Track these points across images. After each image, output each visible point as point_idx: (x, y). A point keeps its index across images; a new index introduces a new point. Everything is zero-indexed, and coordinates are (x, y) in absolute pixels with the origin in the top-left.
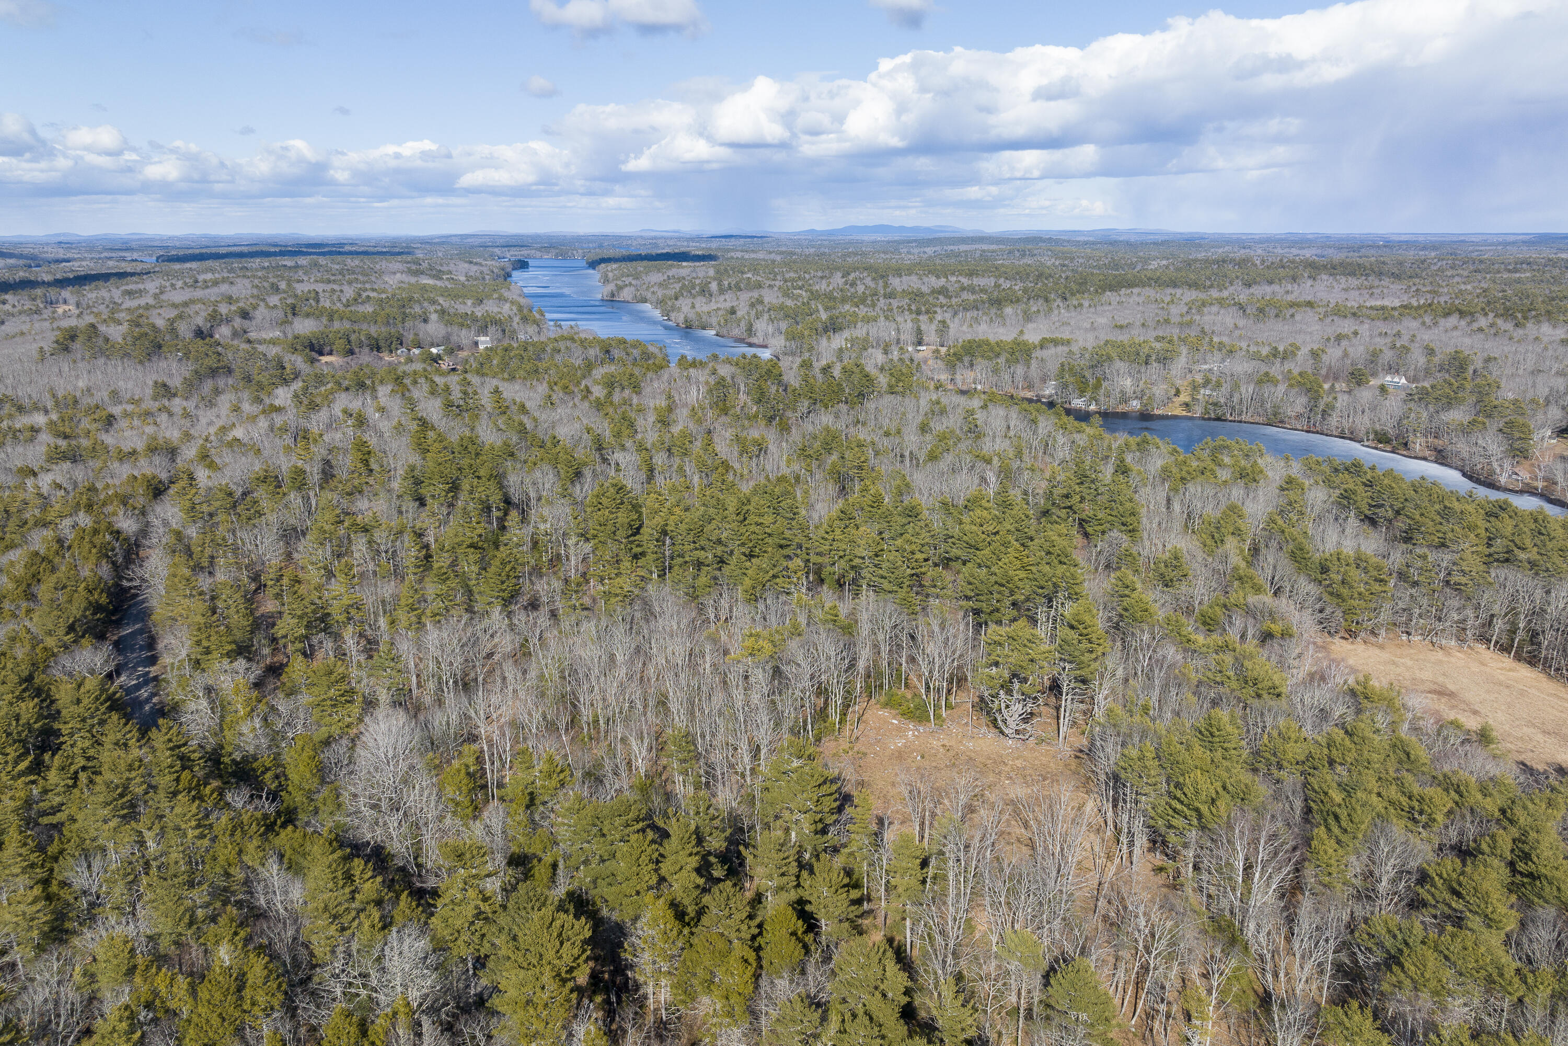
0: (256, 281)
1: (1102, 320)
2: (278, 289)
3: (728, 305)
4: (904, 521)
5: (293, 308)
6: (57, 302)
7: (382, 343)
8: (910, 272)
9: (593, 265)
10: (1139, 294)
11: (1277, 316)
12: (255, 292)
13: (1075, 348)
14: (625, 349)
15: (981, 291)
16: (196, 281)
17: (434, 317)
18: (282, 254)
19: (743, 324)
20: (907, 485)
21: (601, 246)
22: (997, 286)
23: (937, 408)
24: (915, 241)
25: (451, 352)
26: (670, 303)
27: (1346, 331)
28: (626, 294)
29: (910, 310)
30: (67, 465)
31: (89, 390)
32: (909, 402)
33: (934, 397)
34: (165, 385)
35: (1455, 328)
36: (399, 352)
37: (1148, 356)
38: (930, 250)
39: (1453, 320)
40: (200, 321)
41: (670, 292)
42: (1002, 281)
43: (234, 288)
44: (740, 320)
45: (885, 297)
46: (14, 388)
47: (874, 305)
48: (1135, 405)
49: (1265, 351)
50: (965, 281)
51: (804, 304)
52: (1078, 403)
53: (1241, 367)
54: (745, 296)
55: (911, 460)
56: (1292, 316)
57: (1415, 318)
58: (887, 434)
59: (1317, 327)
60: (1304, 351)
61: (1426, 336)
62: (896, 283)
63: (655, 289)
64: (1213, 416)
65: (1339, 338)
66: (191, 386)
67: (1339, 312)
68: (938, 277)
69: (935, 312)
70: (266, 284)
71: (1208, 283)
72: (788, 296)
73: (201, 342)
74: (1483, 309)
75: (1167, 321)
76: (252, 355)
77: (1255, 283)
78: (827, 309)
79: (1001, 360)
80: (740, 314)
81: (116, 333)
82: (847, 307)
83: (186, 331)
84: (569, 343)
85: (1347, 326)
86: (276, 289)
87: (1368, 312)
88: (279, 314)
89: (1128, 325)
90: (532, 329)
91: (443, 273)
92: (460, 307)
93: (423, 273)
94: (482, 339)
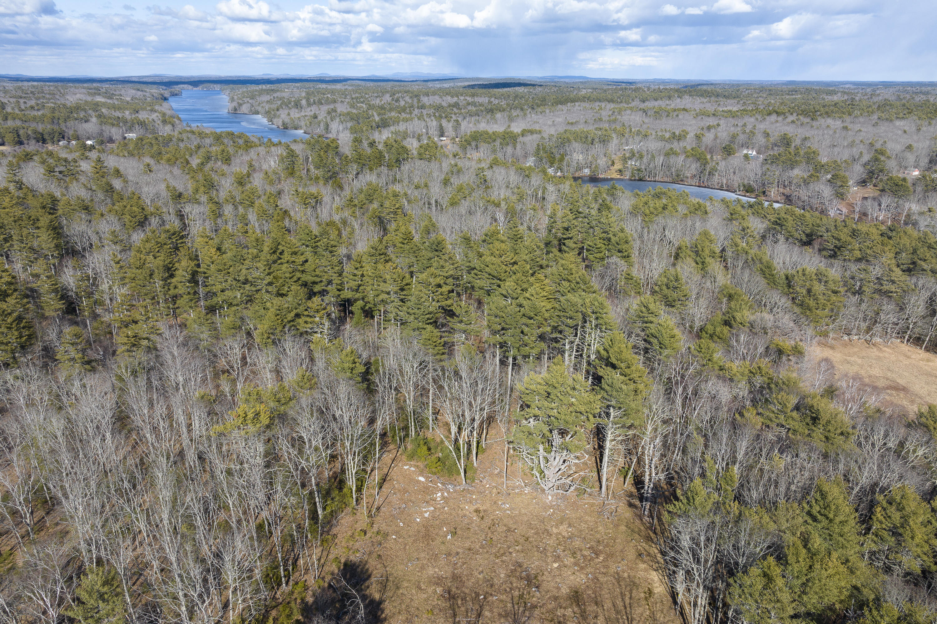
1: (559, 120)
3: (312, 113)
4: (430, 255)
7: (46, 137)
8: (434, 94)
10: (579, 106)
11: (668, 116)
13: (546, 136)
14: (232, 139)
15: (480, 105)
19: (322, 125)
20: (433, 225)
22: (490, 102)
23: (455, 169)
25: (102, 143)
26: (273, 113)
27: (711, 124)
28: (245, 109)
29: (434, 116)
32: (434, 165)
33: (453, 162)
35: (777, 121)
36: (61, 143)
37: (593, 140)
39: (774, 117)
41: (274, 106)
42: (493, 99)
44: (320, 122)
45: (418, 108)
47: (411, 113)
48: (587, 172)
49: (667, 135)
50: (469, 99)
51: (364, 111)
52: (550, 171)
53: (653, 145)
54: (325, 108)
55: (436, 206)
56: (677, 116)
57: (751, 116)
58: (417, 187)
59: (694, 122)
60: (691, 135)
61: (762, 126)
62: (425, 100)
63: (264, 104)
64: (637, 178)
65: (709, 128)
67: (704, 114)
68: (452, 97)
69: (451, 117)
71: (619, 100)
72: (354, 107)
74: (789, 111)
75: (600, 120)
77: (647, 100)
78: (379, 114)
79: (497, 143)
80: (320, 118)
82: (393, 114)
84: (190, 136)
85: (712, 121)
87: (723, 113)
89: (576, 122)
90: (168, 128)
91: (115, 95)
92: (118, 114)
93: (99, 94)
94: (131, 136)
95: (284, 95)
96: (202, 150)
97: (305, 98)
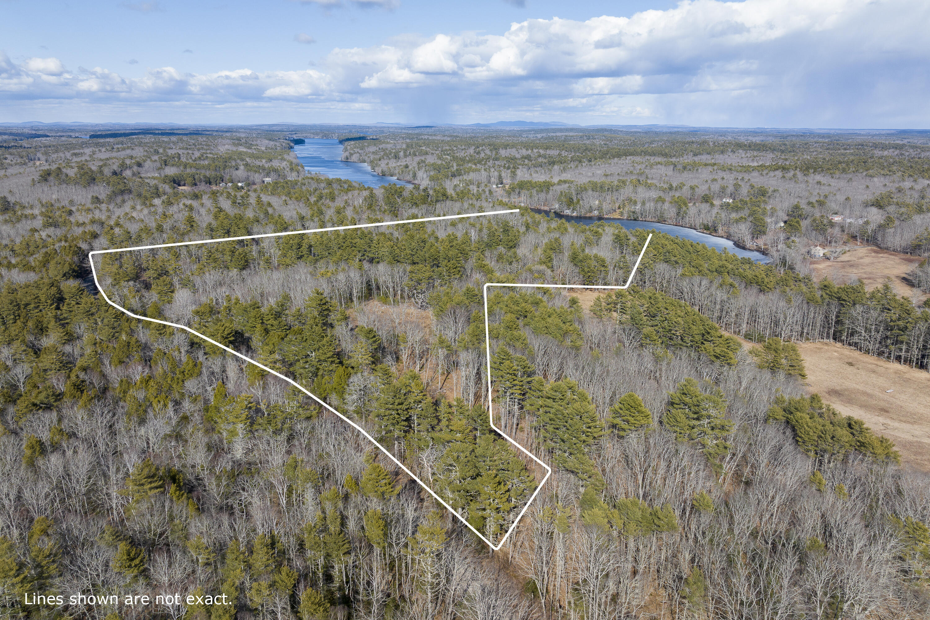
0: (146, 148)
1: (599, 172)
2: (158, 152)
3: (405, 163)
5: (165, 162)
6: (35, 159)
7: (212, 180)
9: (341, 142)
12: (145, 154)
13: (572, 185)
14: (339, 184)
15: (549, 157)
16: (113, 148)
17: (242, 167)
18: (163, 134)
19: (411, 173)
21: (351, 132)
22: (560, 155)
24: (533, 130)
25: (248, 185)
26: (376, 162)
27: (719, 177)
28: (355, 158)
30: (52, 229)
31: (58, 200)
34: (97, 198)
35: (775, 176)
36: (221, 185)
38: (539, 136)
39: (777, 172)
40: (115, 167)
41: (377, 157)
42: (564, 152)
43: (134, 152)
44: (409, 171)
46: (20, 198)
47: (485, 164)
48: (596, 213)
50: (542, 152)
51: (447, 163)
52: (568, 212)
54: (417, 159)
56: (698, 170)
57: (759, 172)
59: (706, 175)
62: (503, 153)
63: (370, 155)
64: (632, 218)
65: (712, 181)
66: (111, 198)
68: (527, 150)
70: (151, 150)
71: (673, 154)
72: (440, 159)
73: (116, 177)
74: (796, 167)
76: (142, 184)
78: (458, 165)
80: (410, 167)
81: (72, 172)
82: (470, 165)
83: (107, 171)
84: (310, 181)
85: (722, 175)
86: (156, 152)
88: (158, 165)
90: (294, 174)
91: (253, 145)
92: (258, 163)
93: (241, 145)
94: (267, 180)
95: (389, 146)
96: (318, 192)
97: (404, 149)
